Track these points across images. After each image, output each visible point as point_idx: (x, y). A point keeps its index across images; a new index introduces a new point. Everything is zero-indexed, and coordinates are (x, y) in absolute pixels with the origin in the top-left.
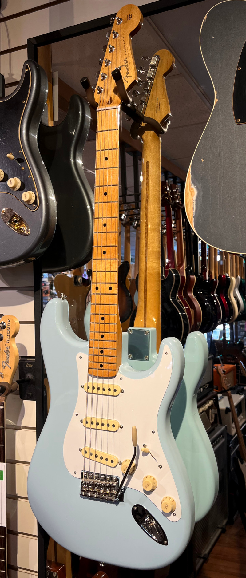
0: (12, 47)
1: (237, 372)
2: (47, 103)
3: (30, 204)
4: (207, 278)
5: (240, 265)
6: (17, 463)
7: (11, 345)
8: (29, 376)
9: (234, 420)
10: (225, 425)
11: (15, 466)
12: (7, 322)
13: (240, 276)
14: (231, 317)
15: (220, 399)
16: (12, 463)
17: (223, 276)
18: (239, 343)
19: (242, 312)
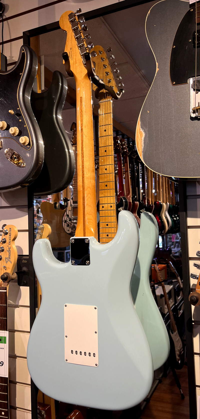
0: (12, 38)
1: (168, 270)
2: (37, 77)
3: (25, 145)
4: (146, 204)
5: (169, 195)
6: (16, 332)
7: (12, 247)
8: (25, 269)
9: (166, 303)
10: (160, 307)
11: (14, 334)
12: (9, 230)
13: (168, 202)
14: (163, 231)
15: (157, 288)
16: (12, 331)
17: (157, 203)
18: (168, 250)
19: (170, 228)
